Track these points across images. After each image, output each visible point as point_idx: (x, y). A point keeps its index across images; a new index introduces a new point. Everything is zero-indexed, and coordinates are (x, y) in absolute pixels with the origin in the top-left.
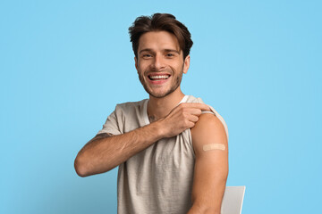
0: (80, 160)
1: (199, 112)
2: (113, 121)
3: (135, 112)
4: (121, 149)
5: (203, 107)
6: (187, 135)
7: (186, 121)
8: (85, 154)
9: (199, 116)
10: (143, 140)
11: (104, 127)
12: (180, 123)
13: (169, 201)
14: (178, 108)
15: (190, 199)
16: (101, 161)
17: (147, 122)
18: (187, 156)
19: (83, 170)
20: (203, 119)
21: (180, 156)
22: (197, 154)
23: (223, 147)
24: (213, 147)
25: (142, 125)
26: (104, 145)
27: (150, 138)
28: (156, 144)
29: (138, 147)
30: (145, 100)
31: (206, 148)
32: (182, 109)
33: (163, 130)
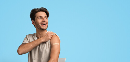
0: (19, 50)
1: (52, 35)
2: (26, 39)
3: (33, 37)
4: (31, 46)
5: (53, 33)
6: (49, 41)
7: (49, 37)
8: (21, 48)
9: (52, 36)
10: (37, 43)
11: (23, 41)
12: (48, 38)
13: (44, 60)
14: (47, 34)
15: (49, 58)
16: (25, 50)
17: (37, 39)
18: (49, 47)
19: (20, 53)
20: (53, 36)
21: (47, 47)
22: (51, 46)
23: (59, 44)
24: (56, 44)
25: (35, 40)
26: (26, 45)
27: (39, 43)
28: (40, 45)
29: (36, 45)
30: (35, 33)
31: (54, 44)
32: (48, 34)
33: (43, 40)
